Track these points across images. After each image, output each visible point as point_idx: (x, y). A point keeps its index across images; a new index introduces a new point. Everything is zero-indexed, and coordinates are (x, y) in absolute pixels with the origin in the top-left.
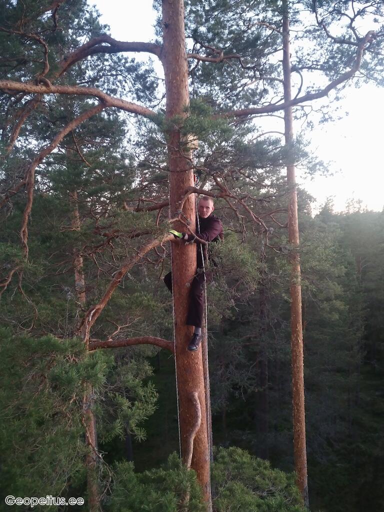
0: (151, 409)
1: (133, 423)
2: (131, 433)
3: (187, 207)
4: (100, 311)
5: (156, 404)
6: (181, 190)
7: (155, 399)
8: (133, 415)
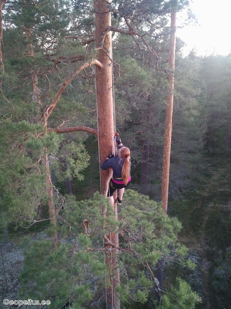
0: (86, 165)
1: (76, 171)
2: (75, 177)
3: (106, 41)
4: (53, 109)
5: (89, 162)
6: (103, 29)
7: (89, 159)
8: (77, 167)
